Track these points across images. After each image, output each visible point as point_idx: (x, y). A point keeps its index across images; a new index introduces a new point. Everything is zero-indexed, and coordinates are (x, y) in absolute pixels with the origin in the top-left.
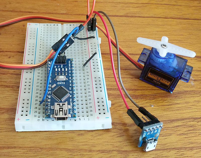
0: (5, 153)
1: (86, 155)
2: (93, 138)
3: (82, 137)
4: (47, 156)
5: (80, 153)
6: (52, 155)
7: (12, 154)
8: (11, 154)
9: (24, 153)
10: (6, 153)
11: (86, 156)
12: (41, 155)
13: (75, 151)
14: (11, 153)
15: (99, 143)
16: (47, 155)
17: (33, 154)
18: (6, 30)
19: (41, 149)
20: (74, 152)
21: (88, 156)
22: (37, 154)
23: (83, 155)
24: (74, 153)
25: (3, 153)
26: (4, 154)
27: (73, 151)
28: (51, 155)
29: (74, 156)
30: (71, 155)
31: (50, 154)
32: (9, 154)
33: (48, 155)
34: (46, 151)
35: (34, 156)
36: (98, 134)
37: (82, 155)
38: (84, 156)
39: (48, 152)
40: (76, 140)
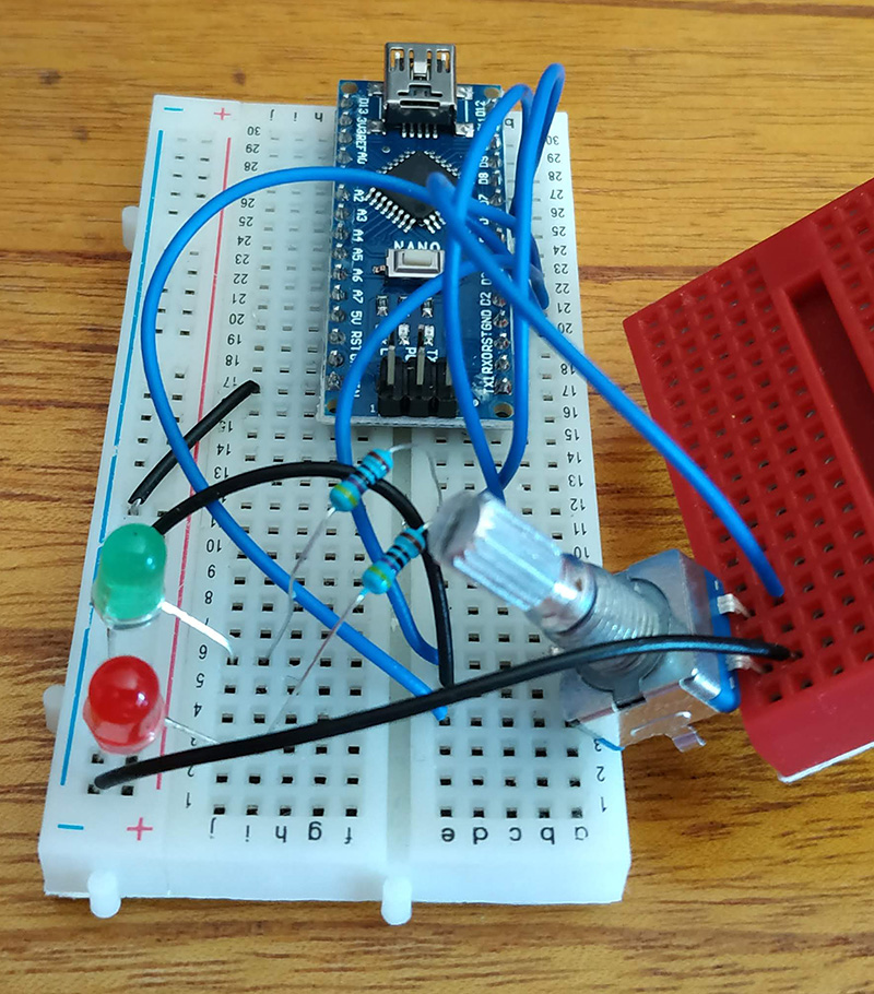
0: (191, 969)
1: (762, 970)
2: (796, 853)
3: (718, 844)
4: (493, 985)
5: (717, 962)
6: (524, 977)
7: (241, 975)
8: (235, 971)
9: (325, 965)
10: (203, 969)
11: (759, 977)
12: (448, 977)
13: (679, 947)
14: (232, 967)
15: (836, 884)
16: (487, 975)
17: (391, 968)
18: (123, 110)
19: (441, 938)
20: (676, 952)
21: (771, 976)
22: (418, 973)
23: (741, 971)
24: (673, 958)
25: (180, 969)
26: (184, 979)
27: (666, 947)
28: (518, 977)
29: (675, 983)
30: (655, 972)
31: (505, 968)
32: (223, 977)
33: (500, 979)
34: (482, 950)
35: (398, 983)
36: (829, 825)
37: (733, 973)
38: (747, 979)
39: (494, 957)
40: (677, 868)
